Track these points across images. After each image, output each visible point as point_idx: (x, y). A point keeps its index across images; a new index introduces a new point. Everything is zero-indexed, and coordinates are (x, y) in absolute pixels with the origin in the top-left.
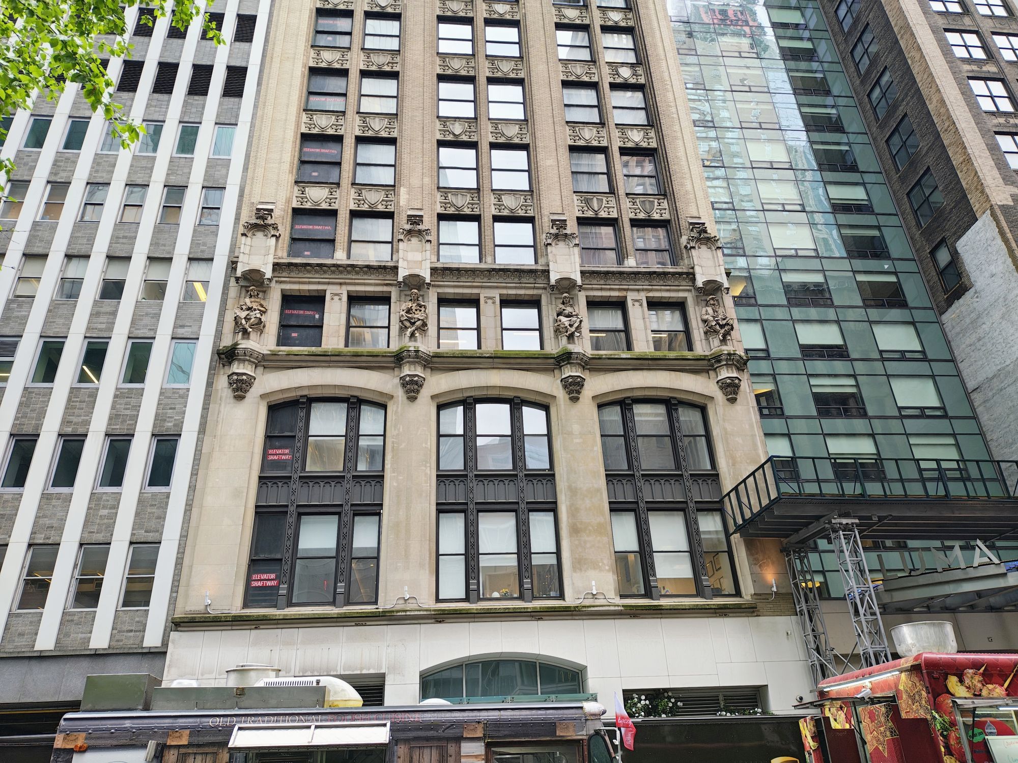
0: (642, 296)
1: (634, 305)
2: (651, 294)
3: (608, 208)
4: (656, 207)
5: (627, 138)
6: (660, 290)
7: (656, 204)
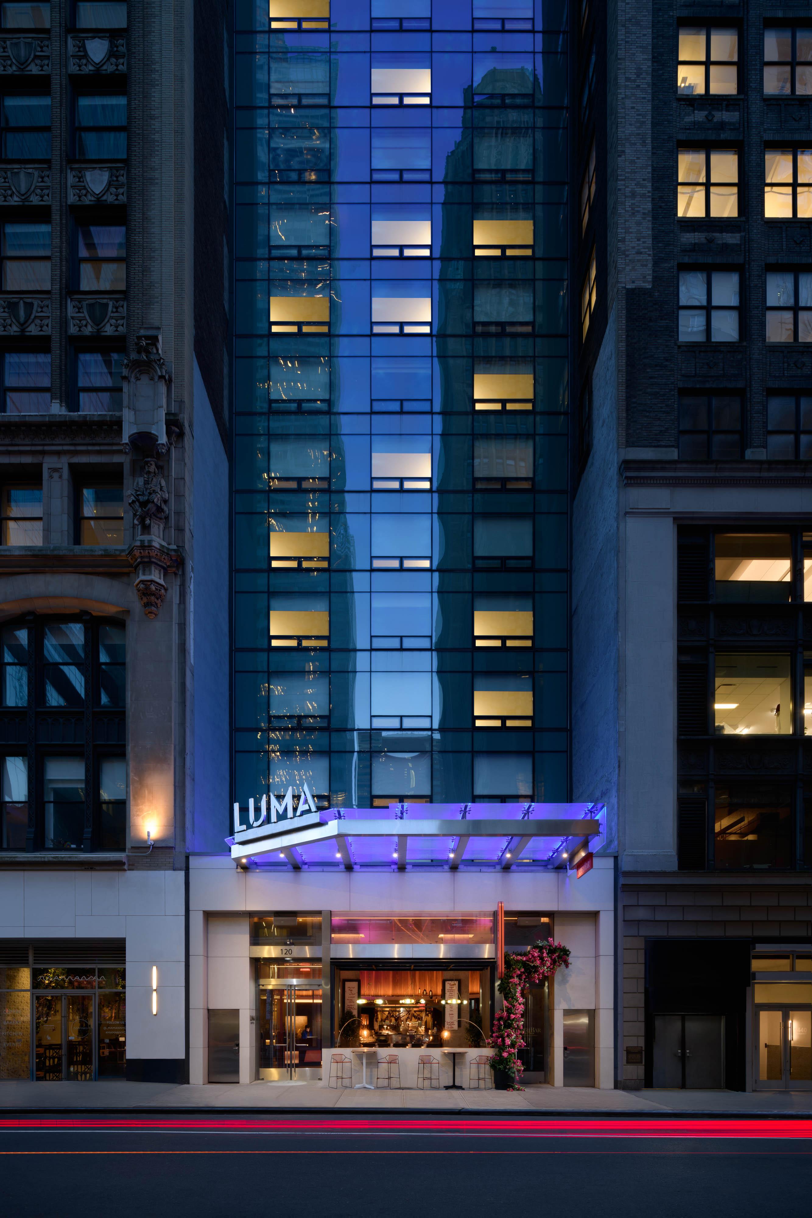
0: (63, 463)
1: (51, 477)
2: (76, 460)
3: (41, 318)
4: (109, 314)
5: (85, 188)
6: (88, 452)
7: (110, 309)
